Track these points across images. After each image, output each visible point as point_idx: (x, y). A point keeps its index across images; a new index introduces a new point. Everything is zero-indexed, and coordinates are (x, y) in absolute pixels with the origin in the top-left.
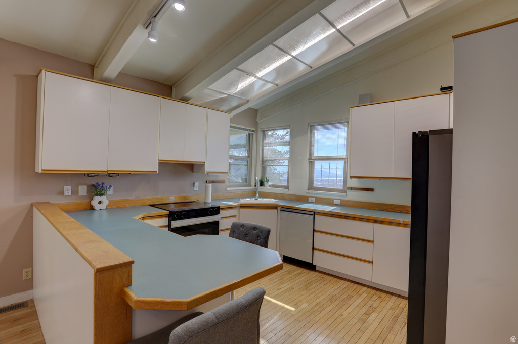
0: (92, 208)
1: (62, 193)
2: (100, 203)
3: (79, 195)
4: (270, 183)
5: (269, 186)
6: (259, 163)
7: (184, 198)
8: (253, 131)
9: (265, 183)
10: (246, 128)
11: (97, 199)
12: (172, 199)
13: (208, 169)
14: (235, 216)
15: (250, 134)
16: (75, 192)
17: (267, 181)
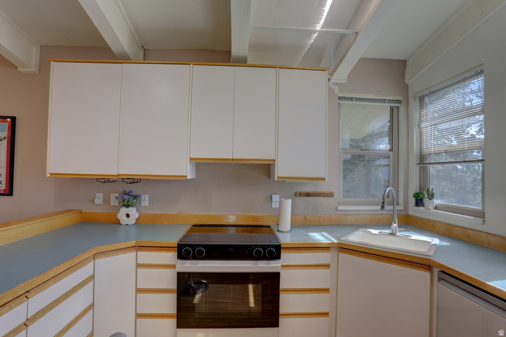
0: (118, 223)
1: (93, 201)
2: (128, 216)
3: (111, 204)
4: (437, 202)
5: (436, 208)
6: (414, 160)
7: (253, 218)
8: (399, 102)
9: (426, 201)
10: (380, 97)
11: (124, 211)
12: (232, 219)
13: (280, 171)
14: (327, 266)
15: (392, 109)
16: (106, 201)
17: (431, 196)
